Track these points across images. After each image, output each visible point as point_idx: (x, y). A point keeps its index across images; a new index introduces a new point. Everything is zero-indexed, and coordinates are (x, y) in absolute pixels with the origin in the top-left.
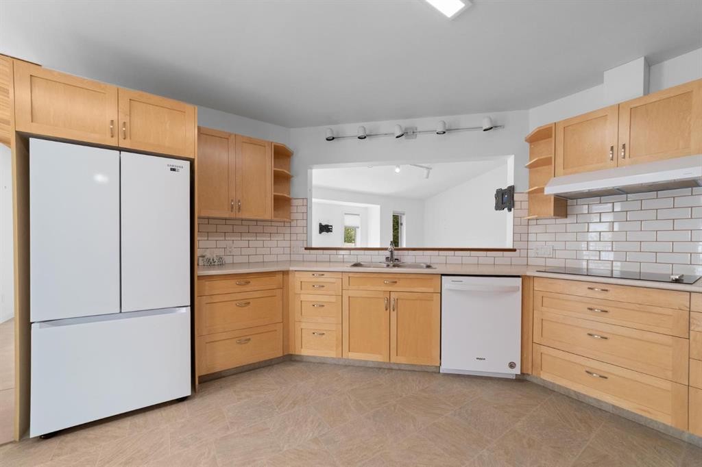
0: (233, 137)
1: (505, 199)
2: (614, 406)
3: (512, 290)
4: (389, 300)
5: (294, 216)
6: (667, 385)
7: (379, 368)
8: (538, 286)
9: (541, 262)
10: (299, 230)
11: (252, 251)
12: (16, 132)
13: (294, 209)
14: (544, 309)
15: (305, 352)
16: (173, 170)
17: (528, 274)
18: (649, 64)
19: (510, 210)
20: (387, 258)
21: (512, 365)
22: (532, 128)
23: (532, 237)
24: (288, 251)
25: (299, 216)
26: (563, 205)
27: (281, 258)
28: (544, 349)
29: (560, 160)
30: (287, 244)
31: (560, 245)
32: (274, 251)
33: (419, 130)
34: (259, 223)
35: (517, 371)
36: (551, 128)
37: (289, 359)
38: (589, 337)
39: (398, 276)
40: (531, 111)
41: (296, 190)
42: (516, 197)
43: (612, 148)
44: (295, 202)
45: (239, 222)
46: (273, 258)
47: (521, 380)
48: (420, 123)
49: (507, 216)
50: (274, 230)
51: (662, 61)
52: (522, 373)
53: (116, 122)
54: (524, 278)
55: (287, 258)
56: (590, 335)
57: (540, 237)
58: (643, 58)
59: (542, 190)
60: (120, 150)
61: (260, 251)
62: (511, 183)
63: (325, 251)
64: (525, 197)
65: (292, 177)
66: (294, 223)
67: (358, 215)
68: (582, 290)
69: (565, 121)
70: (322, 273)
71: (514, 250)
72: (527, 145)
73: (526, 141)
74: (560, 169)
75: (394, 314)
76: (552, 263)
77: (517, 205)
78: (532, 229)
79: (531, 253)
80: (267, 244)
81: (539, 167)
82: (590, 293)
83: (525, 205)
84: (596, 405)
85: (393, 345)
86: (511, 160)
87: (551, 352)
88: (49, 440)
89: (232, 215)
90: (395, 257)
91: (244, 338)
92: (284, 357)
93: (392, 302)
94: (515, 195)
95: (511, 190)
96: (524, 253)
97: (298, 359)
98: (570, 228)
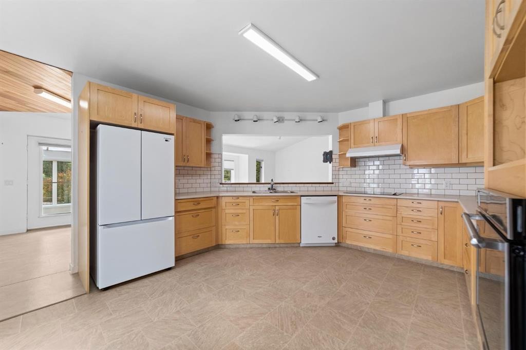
0: (185, 118)
1: (328, 157)
2: (374, 250)
3: (333, 202)
4: (274, 210)
5: (213, 164)
6: (390, 236)
7: (270, 247)
8: (344, 200)
9: (345, 189)
10: (216, 173)
11: (189, 186)
12: (90, 120)
13: (213, 160)
14: (347, 210)
15: (228, 242)
16: (166, 141)
17: (340, 194)
18: (385, 102)
19: (330, 163)
20: (269, 189)
21: (334, 239)
22: (341, 123)
23: (341, 177)
24: (209, 185)
25: (217, 164)
26: (354, 162)
27: (206, 190)
28: (347, 229)
29: (352, 141)
30: (208, 181)
31: (352, 181)
32: (202, 185)
33: (286, 118)
34: (194, 169)
35: (336, 241)
36: (348, 125)
37: (218, 247)
38: (365, 221)
39: (279, 197)
40: (339, 113)
41: (214, 148)
42: (333, 156)
43: (372, 138)
44: (214, 156)
45: (183, 168)
46: (201, 190)
47: (338, 245)
48: (286, 115)
49: (329, 166)
50: (202, 172)
51: (389, 102)
52: (338, 242)
53: (137, 114)
54: (339, 196)
55: (208, 189)
56: (365, 220)
57: (344, 177)
58: (382, 101)
59: (345, 154)
60: (142, 130)
61: (194, 185)
62: (330, 149)
63: (240, 185)
64: (337, 157)
65: (213, 141)
66: (213, 169)
67: (233, 161)
68: (361, 200)
69: (354, 123)
70: (238, 197)
71: (333, 183)
72: (338, 130)
73: (338, 128)
74: (352, 145)
75: (277, 217)
76: (349, 189)
77: (334, 160)
78: (341, 173)
79: (341, 185)
80: (198, 181)
81: (344, 142)
82: (365, 202)
83: (337, 161)
84: (367, 250)
85: (277, 234)
86: (330, 137)
87: (350, 230)
88: (107, 291)
89: (184, 164)
90: (274, 188)
91: (196, 235)
92: (216, 245)
93: (276, 212)
94: (333, 155)
95: (331, 152)
96: (337, 185)
97: (223, 247)
98: (357, 172)
